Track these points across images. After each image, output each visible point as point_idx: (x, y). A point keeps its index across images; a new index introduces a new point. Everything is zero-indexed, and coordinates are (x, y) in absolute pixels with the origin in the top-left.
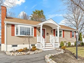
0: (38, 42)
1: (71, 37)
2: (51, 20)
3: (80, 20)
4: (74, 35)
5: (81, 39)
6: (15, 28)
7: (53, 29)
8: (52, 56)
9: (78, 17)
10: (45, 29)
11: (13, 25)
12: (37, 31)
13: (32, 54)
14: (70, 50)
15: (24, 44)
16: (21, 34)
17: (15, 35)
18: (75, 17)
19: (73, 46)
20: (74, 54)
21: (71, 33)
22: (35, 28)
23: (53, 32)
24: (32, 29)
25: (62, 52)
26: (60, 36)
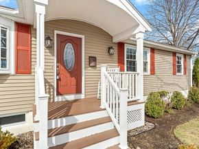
1: (174, 74)
4: (183, 67)
7: (116, 40)
10: (83, 37)
21: (174, 60)
22: (24, 27)
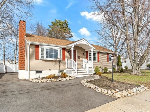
0: (67, 67)
1: (108, 62)
2: (84, 40)
3: (120, 39)
5: (120, 63)
6: (40, 49)
7: (86, 50)
8: (88, 81)
9: (117, 34)
10: (76, 50)
11: (37, 46)
12: (66, 53)
13: (64, 80)
14: (106, 76)
15: (50, 70)
16: (47, 57)
17: (40, 58)
18: (113, 34)
19: (110, 72)
20: (110, 79)
21: (108, 56)
22: (64, 49)
23: (85, 54)
24: (60, 51)
25: (98, 77)
26: (94, 60)
